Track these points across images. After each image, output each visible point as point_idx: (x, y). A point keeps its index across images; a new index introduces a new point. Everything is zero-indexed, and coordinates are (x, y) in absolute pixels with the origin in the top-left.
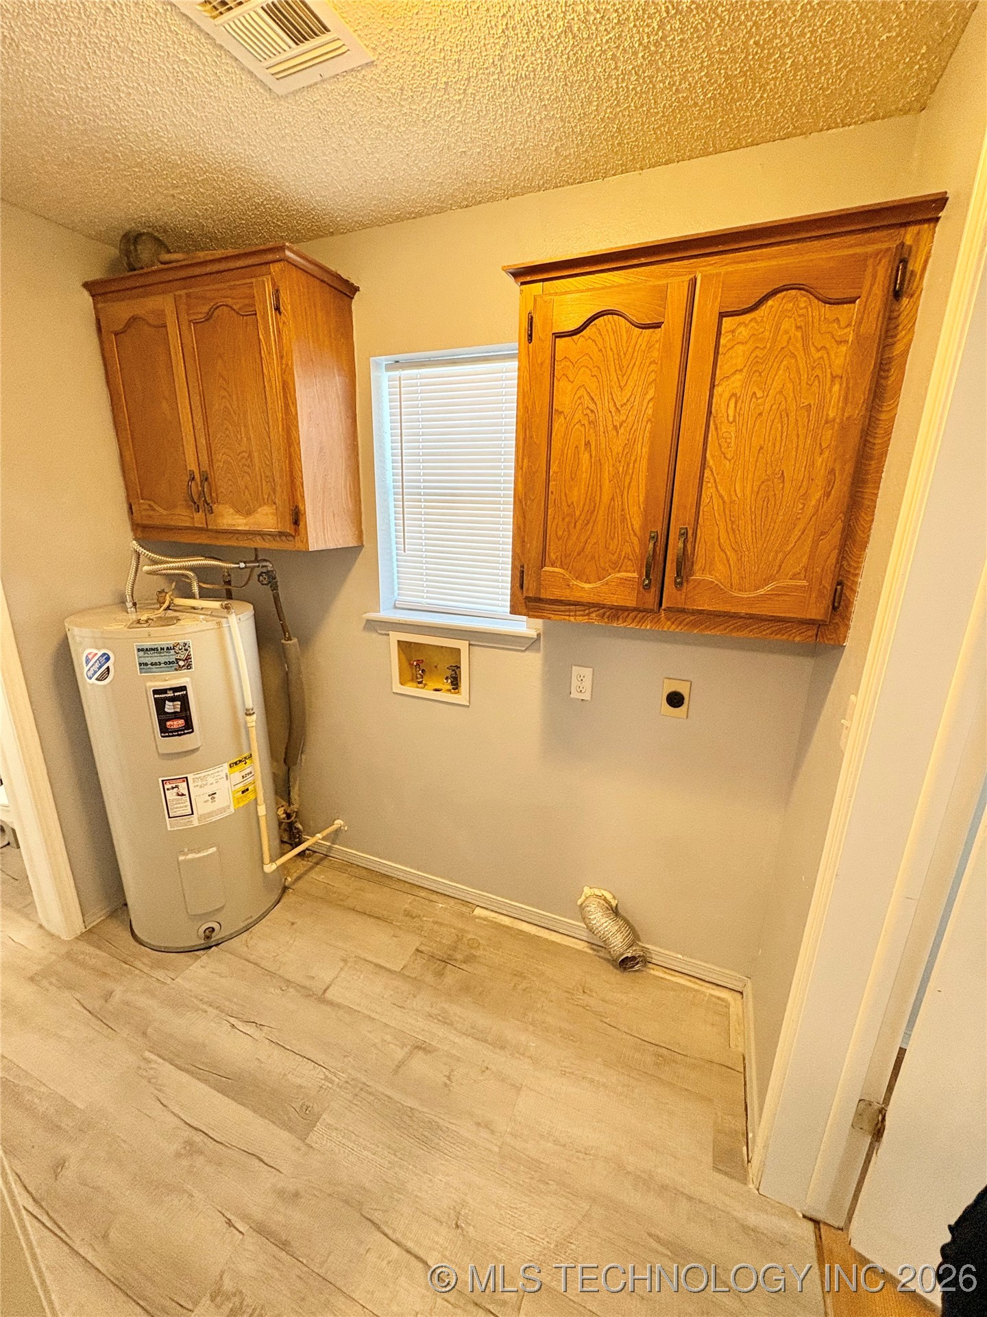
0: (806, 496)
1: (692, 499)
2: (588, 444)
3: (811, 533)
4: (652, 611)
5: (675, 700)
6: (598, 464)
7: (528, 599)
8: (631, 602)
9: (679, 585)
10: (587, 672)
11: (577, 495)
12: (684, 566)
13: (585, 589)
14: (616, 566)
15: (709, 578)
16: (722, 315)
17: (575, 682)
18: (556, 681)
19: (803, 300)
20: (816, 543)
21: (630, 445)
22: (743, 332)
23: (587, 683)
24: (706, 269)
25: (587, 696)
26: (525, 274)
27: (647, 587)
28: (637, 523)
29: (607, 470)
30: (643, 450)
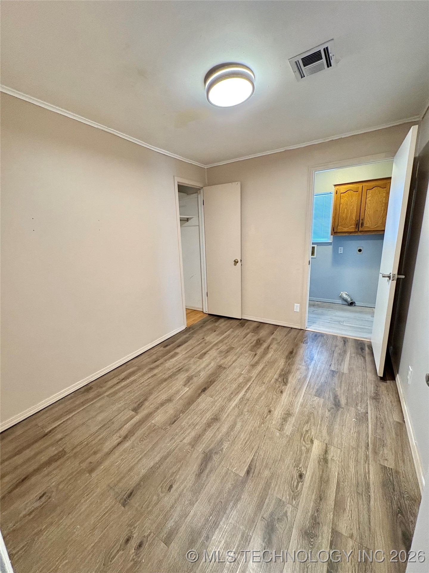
0: (381, 213)
1: (363, 215)
2: (346, 208)
3: (382, 218)
4: (357, 232)
5: (360, 251)
6: (348, 211)
7: (335, 232)
8: (353, 231)
9: (361, 227)
10: (342, 248)
11: (344, 215)
12: (362, 224)
13: (346, 230)
14: (351, 225)
15: (366, 225)
16: (367, 190)
17: (339, 250)
18: (335, 251)
19: (379, 188)
20: (383, 219)
21: (353, 207)
22: (370, 192)
23: (342, 250)
24: (364, 184)
25: (342, 252)
26: (335, 185)
27: (356, 228)
28: (354, 219)
29: (349, 211)
30: (355, 208)
